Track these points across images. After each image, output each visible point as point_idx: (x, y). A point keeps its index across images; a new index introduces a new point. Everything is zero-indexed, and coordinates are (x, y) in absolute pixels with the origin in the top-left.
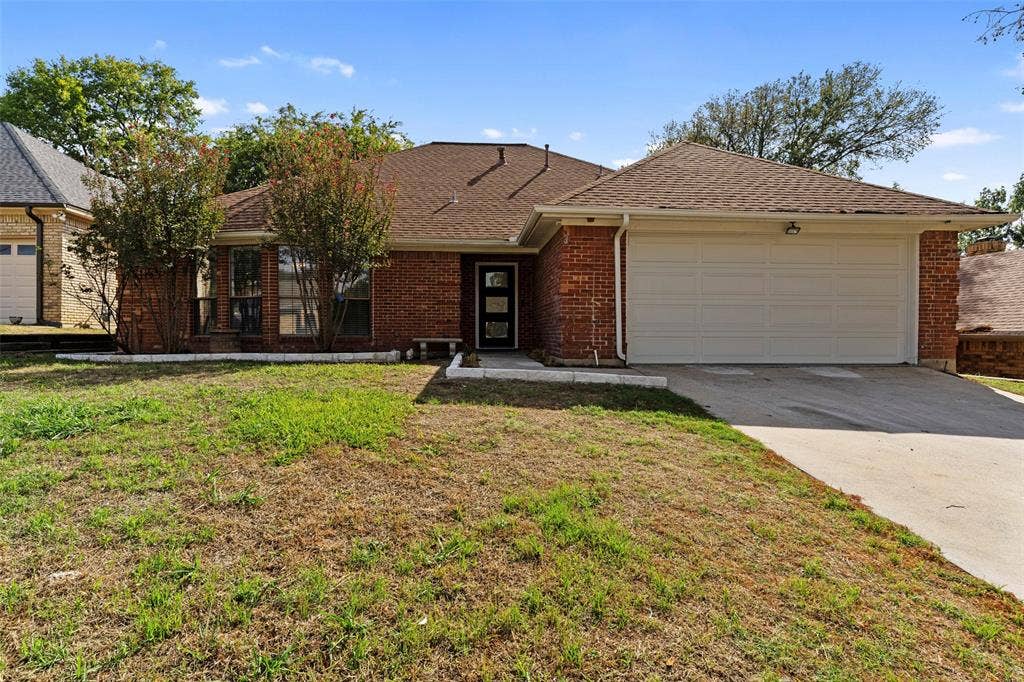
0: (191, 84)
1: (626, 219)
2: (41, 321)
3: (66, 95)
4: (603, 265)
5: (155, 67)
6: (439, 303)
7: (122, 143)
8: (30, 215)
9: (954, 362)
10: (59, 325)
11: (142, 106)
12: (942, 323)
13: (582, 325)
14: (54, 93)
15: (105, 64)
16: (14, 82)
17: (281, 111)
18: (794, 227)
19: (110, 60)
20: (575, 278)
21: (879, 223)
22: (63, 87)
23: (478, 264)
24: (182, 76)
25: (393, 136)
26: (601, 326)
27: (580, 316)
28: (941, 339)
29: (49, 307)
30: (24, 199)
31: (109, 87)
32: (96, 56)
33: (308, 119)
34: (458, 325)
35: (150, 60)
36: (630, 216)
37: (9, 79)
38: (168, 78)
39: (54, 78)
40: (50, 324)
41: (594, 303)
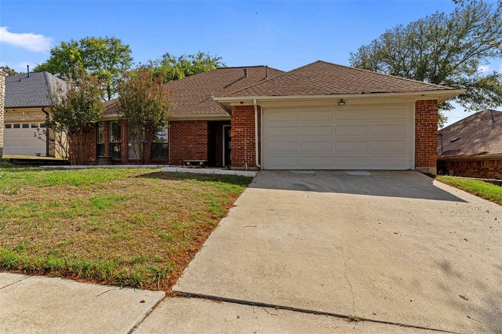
0: (128, 46)
1: (255, 102)
2: (48, 155)
3: (73, 57)
4: (249, 124)
5: (112, 40)
6: (198, 144)
7: (97, 77)
8: (43, 111)
9: (435, 169)
10: (54, 157)
11: (107, 59)
12: (428, 148)
13: (240, 151)
14: (68, 56)
15: (90, 41)
16: (53, 53)
17: (164, 56)
18: (342, 102)
19: (93, 39)
20: (237, 130)
21: (385, 98)
22: (72, 53)
23: (224, 126)
24: (124, 43)
25: (218, 64)
26: (248, 152)
27: (239, 147)
28: (428, 157)
29: (51, 149)
30: (42, 104)
31: (92, 52)
32: (87, 37)
33: (177, 59)
34: (206, 154)
35: (110, 37)
36: (257, 100)
37: (52, 52)
38: (118, 44)
39: (68, 49)
40: (51, 156)
41: (246, 141)
